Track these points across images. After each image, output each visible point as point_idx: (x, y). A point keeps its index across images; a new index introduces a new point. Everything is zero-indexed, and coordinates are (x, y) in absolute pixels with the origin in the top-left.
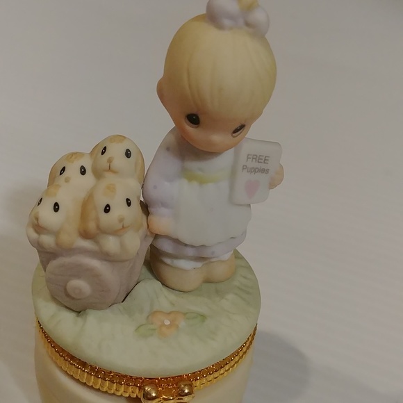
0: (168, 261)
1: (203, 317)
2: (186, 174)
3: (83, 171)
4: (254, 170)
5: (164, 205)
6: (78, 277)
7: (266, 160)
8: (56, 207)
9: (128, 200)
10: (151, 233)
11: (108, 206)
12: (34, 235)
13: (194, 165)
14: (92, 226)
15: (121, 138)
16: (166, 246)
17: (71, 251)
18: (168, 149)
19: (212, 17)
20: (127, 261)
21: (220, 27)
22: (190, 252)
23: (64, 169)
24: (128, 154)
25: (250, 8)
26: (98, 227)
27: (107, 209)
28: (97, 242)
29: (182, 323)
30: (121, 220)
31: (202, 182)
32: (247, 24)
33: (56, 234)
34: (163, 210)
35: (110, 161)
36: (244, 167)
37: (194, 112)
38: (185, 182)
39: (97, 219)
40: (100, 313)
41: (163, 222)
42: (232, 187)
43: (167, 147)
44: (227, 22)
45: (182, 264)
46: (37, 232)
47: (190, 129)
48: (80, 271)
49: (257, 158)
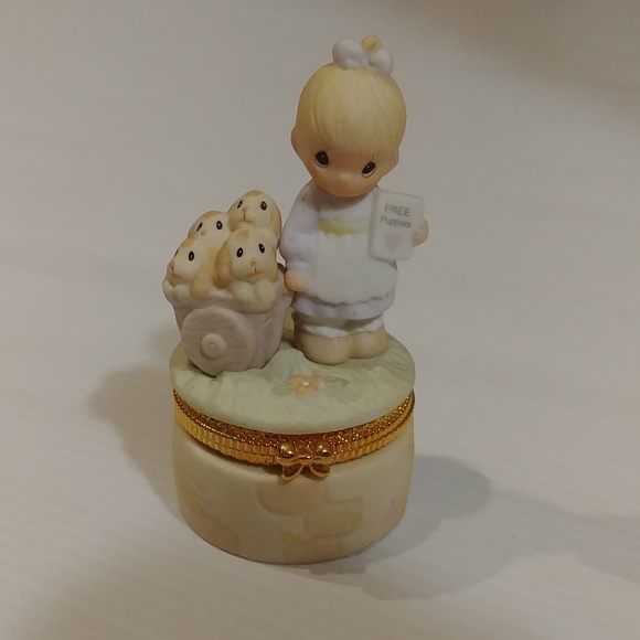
0: (309, 329)
1: (345, 382)
2: (324, 226)
3: (219, 226)
4: (393, 223)
5: (301, 258)
6: (213, 330)
7: (406, 213)
8: (191, 256)
9: (261, 246)
10: (289, 290)
11: (241, 249)
12: (170, 288)
13: (330, 215)
14: (225, 270)
15: (256, 193)
16: (306, 308)
17: (205, 300)
18: (303, 200)
19: (339, 60)
20: (262, 312)
21: (344, 67)
22: (330, 313)
23: (201, 225)
24: (264, 207)
25: (372, 48)
26: (231, 272)
27: (240, 253)
28: (230, 291)
29: (322, 385)
30: (253, 263)
31: (339, 233)
32: (371, 64)
33: (190, 282)
34: (302, 264)
35: (244, 211)
36: (383, 218)
37: (322, 149)
38: (322, 234)
39: (230, 265)
40: (235, 375)
41: (300, 277)
42: (371, 239)
43: (302, 198)
44: (350, 62)
45: (326, 331)
46: (172, 284)
47: (320, 169)
48: (215, 324)
49: (396, 209)
